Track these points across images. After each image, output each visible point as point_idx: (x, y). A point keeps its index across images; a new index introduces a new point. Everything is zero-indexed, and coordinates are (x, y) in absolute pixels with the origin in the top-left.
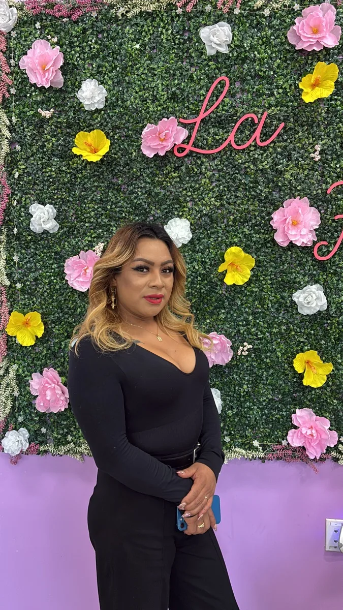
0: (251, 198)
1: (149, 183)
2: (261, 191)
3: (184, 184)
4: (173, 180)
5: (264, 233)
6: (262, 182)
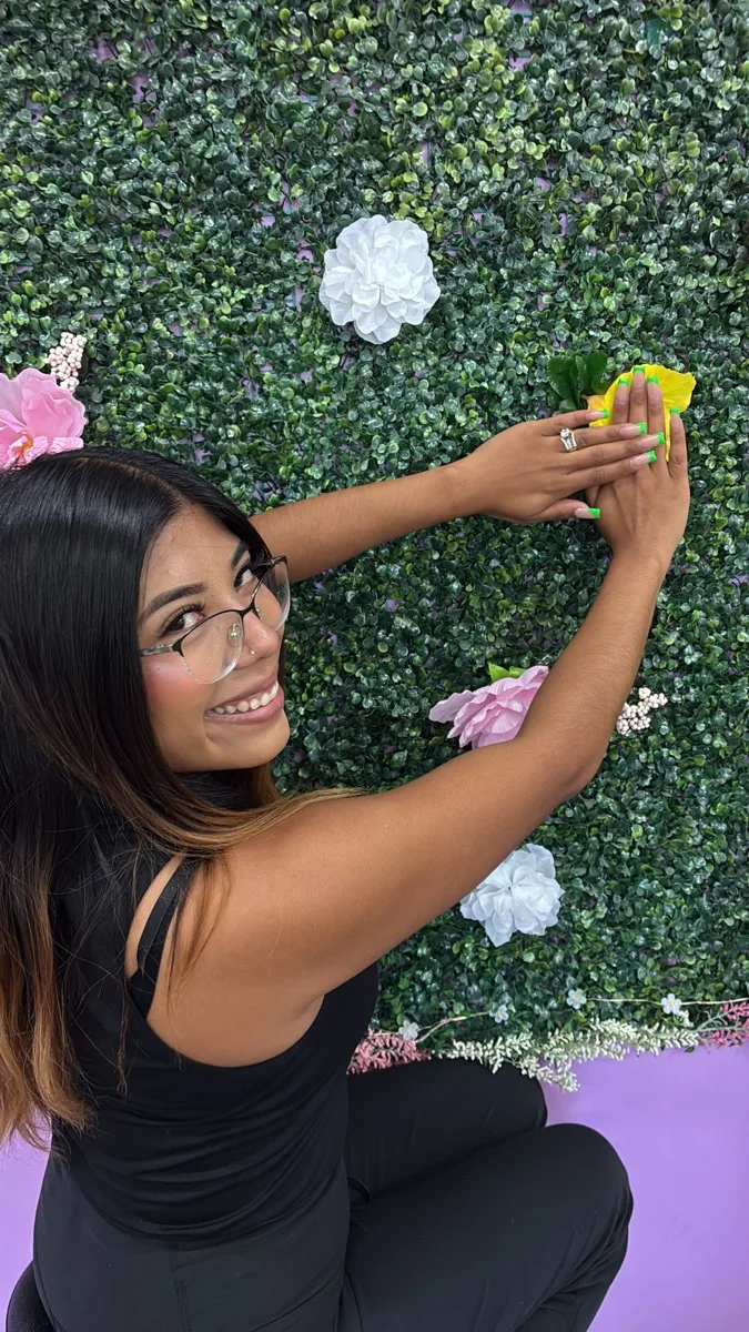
0: (672, 122)
1: (251, 65)
2: (712, 90)
3: (397, 67)
4: (350, 50)
5: (713, 272)
6: (714, 49)
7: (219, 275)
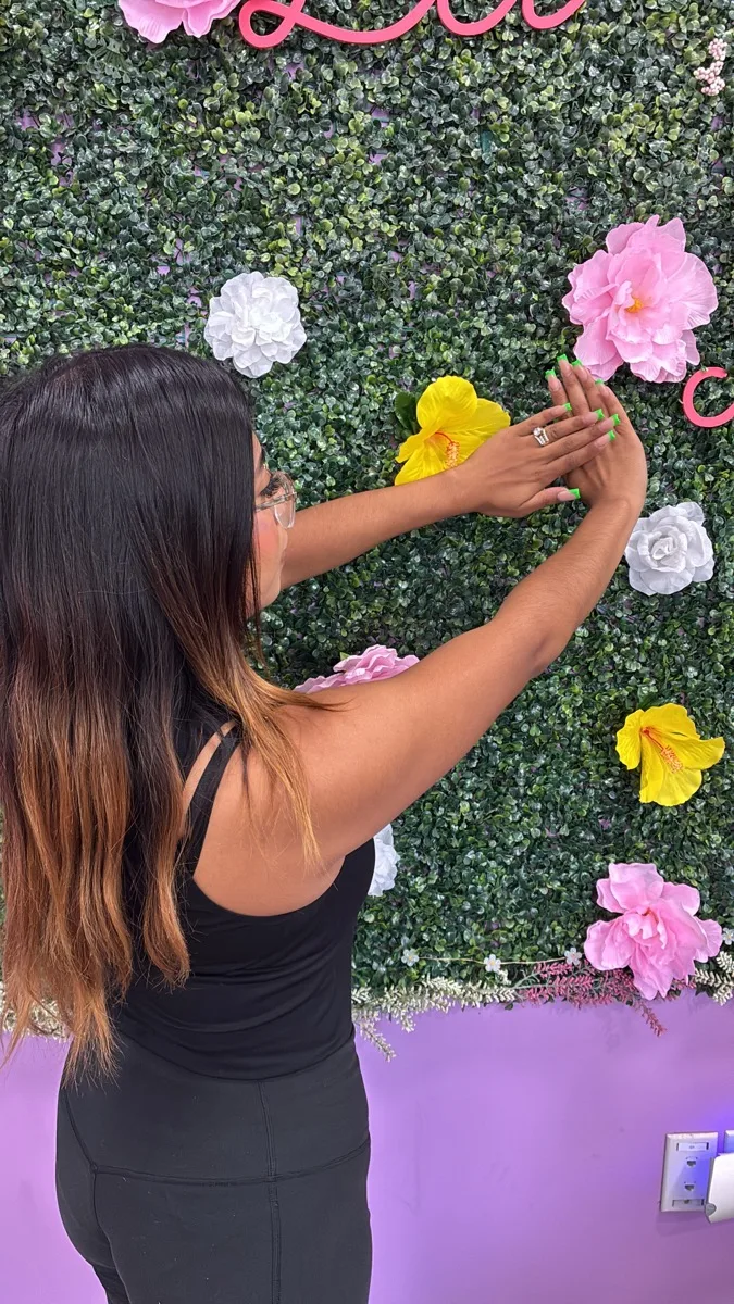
0: (500, 215)
1: (154, 142)
2: (532, 192)
3: (276, 155)
4: (237, 137)
5: (533, 336)
6: (534, 159)
7: (118, 311)
